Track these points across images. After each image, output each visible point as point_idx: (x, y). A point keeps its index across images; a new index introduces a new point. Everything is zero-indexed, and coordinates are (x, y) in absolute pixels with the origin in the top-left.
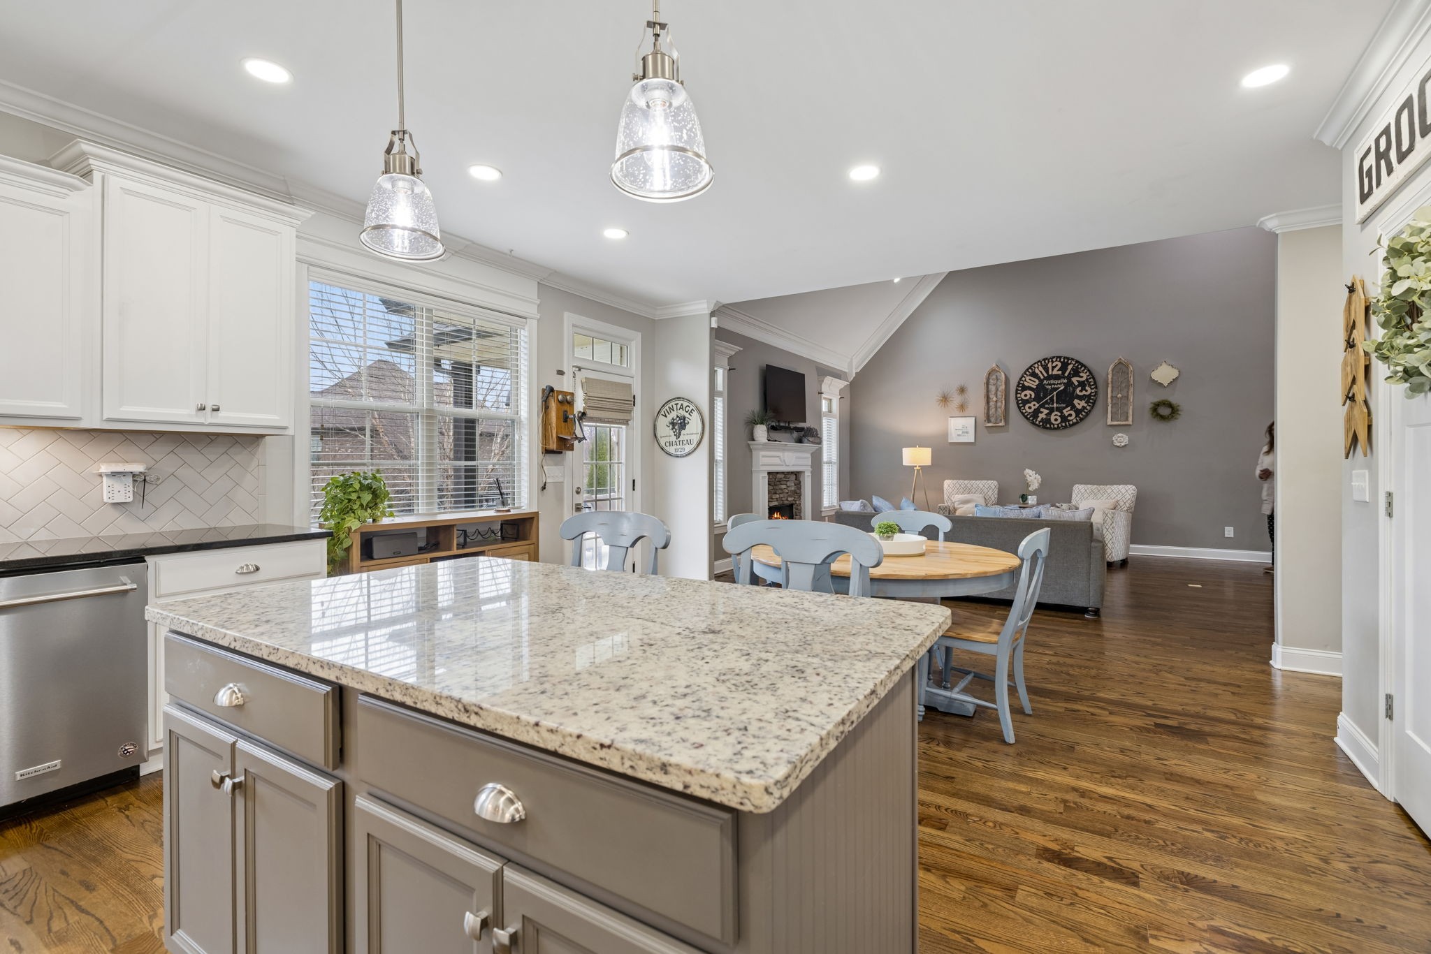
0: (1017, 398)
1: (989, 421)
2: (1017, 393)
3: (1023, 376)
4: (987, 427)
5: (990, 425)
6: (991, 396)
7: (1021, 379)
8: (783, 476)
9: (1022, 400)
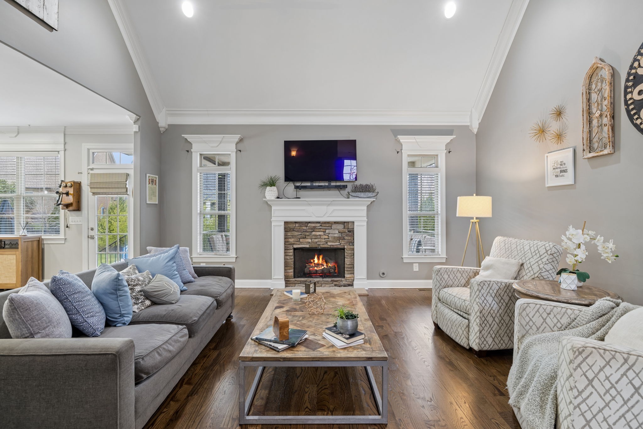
0: (626, 101)
1: (591, 149)
2: (626, 93)
3: (635, 60)
4: (589, 158)
5: (592, 154)
6: (594, 109)
7: (632, 67)
8: (319, 225)
9: (635, 102)
